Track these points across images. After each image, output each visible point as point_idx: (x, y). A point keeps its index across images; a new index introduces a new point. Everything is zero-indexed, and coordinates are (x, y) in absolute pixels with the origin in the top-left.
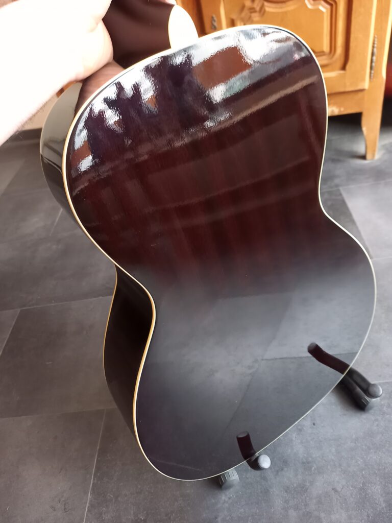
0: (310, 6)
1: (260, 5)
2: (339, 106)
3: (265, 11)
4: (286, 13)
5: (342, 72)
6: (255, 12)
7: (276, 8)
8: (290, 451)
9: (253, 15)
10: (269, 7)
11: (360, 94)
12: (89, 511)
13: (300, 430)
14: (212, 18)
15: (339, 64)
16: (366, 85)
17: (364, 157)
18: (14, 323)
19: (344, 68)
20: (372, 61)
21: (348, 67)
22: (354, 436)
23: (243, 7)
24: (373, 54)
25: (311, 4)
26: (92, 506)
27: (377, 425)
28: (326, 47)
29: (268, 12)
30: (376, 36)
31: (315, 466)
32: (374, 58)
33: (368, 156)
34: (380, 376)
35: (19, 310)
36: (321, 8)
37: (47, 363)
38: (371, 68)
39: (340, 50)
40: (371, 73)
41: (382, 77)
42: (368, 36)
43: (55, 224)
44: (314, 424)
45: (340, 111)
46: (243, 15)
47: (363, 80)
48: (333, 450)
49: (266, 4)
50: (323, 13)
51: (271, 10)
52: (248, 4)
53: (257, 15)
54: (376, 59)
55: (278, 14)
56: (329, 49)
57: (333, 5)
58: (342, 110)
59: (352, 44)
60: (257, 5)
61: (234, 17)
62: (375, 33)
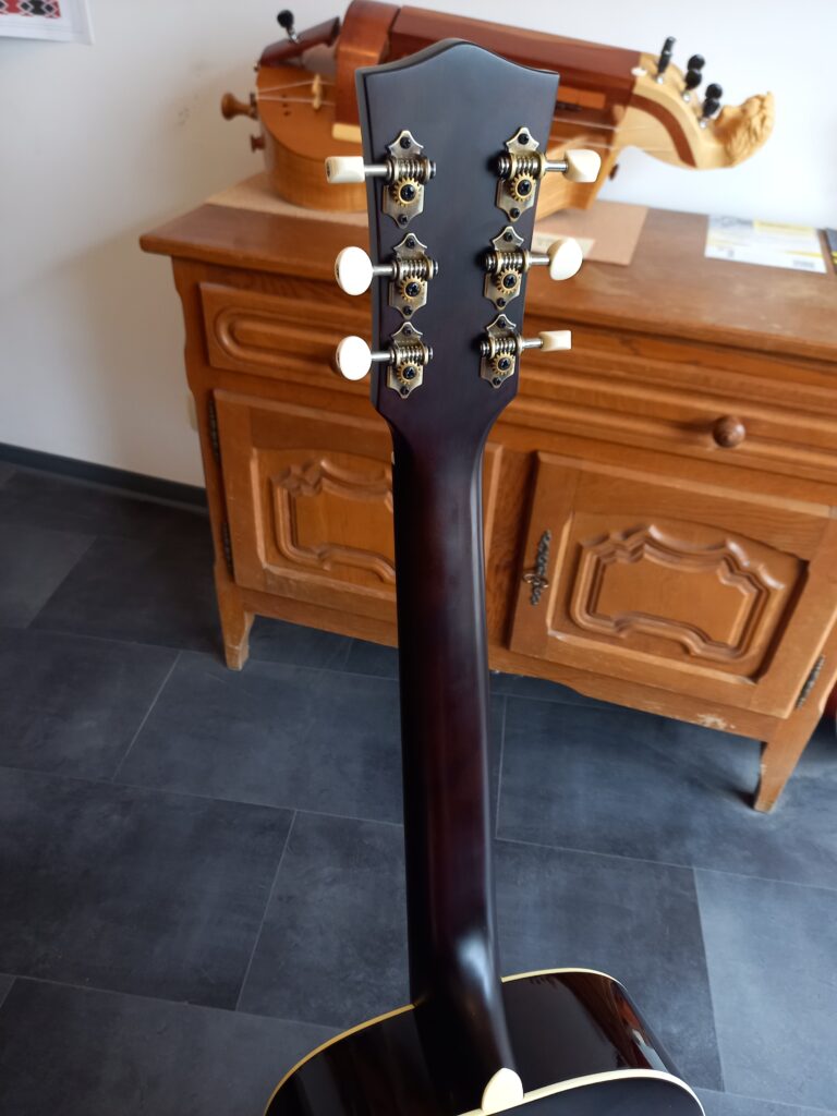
0: (723, 582)
1: (637, 545)
2: (730, 721)
3: (641, 556)
4: (677, 572)
5: (750, 683)
6: (624, 550)
7: (663, 559)
9: (619, 553)
10: (651, 554)
11: (771, 720)
14: (545, 533)
15: (752, 667)
16: (786, 714)
19: (755, 676)
20: (806, 686)
21: (760, 679)
23: (605, 538)
24: (811, 677)
25: (725, 577)
28: (732, 637)
29: (647, 561)
30: (824, 656)
32: (812, 684)
33: (759, 805)
35: (12, 979)
36: (741, 588)
38: (803, 693)
39: (756, 650)
41: (818, 710)
42: (809, 653)
45: (728, 727)
46: (601, 546)
47: (784, 706)
49: (647, 548)
50: (742, 596)
51: (653, 560)
52: (616, 536)
53: (623, 559)
54: (815, 686)
55: (664, 569)
56: (735, 643)
57: (763, 593)
58: (733, 727)
59: (780, 654)
60: (631, 543)
61: (584, 542)
62: (823, 652)
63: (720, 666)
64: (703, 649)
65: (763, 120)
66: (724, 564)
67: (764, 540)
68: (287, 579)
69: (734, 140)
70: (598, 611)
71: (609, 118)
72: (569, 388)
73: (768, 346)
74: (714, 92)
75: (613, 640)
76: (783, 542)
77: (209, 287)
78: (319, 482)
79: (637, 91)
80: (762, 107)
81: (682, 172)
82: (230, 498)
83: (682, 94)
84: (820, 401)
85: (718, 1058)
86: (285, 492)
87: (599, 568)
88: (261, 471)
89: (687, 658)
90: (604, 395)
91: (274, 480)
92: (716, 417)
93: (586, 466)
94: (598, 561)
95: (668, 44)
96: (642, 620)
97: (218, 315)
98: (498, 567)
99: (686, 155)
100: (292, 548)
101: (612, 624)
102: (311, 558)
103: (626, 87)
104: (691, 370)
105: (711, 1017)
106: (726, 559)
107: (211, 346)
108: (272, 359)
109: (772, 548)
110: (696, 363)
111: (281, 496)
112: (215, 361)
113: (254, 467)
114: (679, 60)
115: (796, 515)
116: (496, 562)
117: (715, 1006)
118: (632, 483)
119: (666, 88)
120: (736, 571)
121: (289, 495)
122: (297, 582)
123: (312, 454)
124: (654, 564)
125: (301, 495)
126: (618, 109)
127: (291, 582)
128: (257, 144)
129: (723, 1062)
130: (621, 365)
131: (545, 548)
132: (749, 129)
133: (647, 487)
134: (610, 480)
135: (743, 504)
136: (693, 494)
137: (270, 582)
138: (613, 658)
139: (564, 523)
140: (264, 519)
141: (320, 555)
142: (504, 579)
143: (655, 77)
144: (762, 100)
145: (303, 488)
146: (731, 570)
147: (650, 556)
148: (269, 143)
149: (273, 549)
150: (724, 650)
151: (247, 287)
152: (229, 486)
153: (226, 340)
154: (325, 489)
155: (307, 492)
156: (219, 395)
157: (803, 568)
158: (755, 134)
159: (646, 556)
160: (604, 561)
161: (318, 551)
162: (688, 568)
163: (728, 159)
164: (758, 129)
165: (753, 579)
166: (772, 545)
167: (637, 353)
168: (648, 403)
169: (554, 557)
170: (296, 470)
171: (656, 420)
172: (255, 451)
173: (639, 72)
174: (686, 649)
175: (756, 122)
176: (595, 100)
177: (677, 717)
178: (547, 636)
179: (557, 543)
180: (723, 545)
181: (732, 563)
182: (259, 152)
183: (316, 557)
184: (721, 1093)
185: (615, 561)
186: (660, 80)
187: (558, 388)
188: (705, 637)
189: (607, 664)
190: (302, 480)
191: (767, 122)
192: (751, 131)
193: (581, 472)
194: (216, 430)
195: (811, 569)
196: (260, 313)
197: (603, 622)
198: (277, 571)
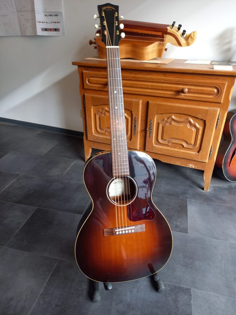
0: (189, 127)
1: (170, 121)
2: (195, 165)
3: (171, 123)
4: (179, 126)
6: (168, 122)
7: (176, 124)
8: (124, 298)
9: (167, 123)
11: (204, 164)
12: (40, 295)
13: (132, 292)
14: (151, 120)
15: (197, 150)
16: (207, 161)
17: (203, 189)
18: (33, 212)
19: (198, 152)
20: (210, 153)
21: (200, 152)
22: (151, 301)
23: (164, 120)
24: (211, 151)
25: (189, 126)
26: (42, 294)
27: (162, 299)
28: (193, 142)
29: (173, 124)
31: (132, 307)
32: (211, 152)
33: (205, 189)
34: (171, 281)
35: (37, 208)
36: (193, 129)
37: (42, 233)
38: (210, 155)
39: (198, 145)
40: (209, 157)
41: (214, 160)
42: (209, 144)
43: (63, 175)
44: (138, 291)
45: (195, 167)
46: (163, 122)
47: (206, 159)
48: (141, 303)
49: (172, 121)
50: (193, 131)
51: (174, 124)
52: (166, 119)
53: (168, 124)
54: (212, 153)
55: (176, 126)
56: (193, 144)
57: (198, 130)
58: (196, 167)
59: (203, 145)
60: (169, 120)
61: (160, 122)
62: (212, 144)
63: (191, 150)
64: (187, 146)
65: (194, 35)
66: (189, 123)
67: (196, 116)
68: (98, 137)
69: (189, 40)
70: (164, 138)
71: (163, 37)
72: (154, 85)
73: (190, 72)
74: (184, 31)
75: (167, 145)
76: (199, 116)
77: (84, 71)
78: (105, 113)
79: (168, 31)
80: (194, 33)
81: (179, 48)
82: (87, 118)
83: (177, 31)
84: (202, 83)
85: (188, 229)
86: (98, 116)
87: (163, 127)
88: (94, 112)
89: (184, 149)
90: (161, 86)
91: (96, 113)
92: (182, 89)
93: (158, 103)
94: (163, 126)
95: (174, 22)
96: (173, 140)
97: (86, 77)
98: (142, 130)
99: (180, 44)
100: (99, 129)
101: (167, 142)
102: (103, 132)
103: (166, 30)
104: (177, 79)
105: (187, 223)
106: (189, 122)
107: (84, 84)
108: (96, 85)
109: (198, 118)
110: (178, 78)
111: (97, 117)
112: (85, 87)
113: (92, 110)
114: (176, 25)
115: (202, 109)
116: (142, 129)
117: (188, 221)
118: (167, 105)
119: (174, 30)
120: (191, 125)
121: (99, 117)
122: (100, 137)
123: (104, 106)
124: (174, 125)
125: (101, 116)
126: (165, 35)
127: (99, 138)
128: (95, 48)
129: (188, 230)
130: (163, 79)
131: (151, 123)
132: (191, 37)
133: (171, 106)
134: (163, 105)
135: (190, 108)
136: (180, 107)
137: (95, 138)
138: (168, 150)
139: (155, 117)
140: (94, 123)
141: (105, 131)
142: (144, 133)
143: (172, 29)
144: (194, 32)
145: (102, 114)
146: (190, 125)
147: (173, 123)
148: (98, 47)
149: (96, 130)
150: (191, 146)
151: (92, 71)
152: (87, 115)
153: (87, 82)
154: (106, 114)
155: (103, 115)
156: (86, 94)
157: (205, 122)
158: (193, 38)
159: (172, 123)
160: (164, 126)
161: (105, 130)
162: (181, 125)
163: (188, 44)
164: (193, 37)
165: (195, 126)
166: (198, 117)
167: (166, 77)
168: (170, 87)
169: (153, 125)
170: (101, 110)
171: (171, 91)
172: (92, 107)
173: (168, 28)
174: (183, 146)
175: (192, 36)
176: (160, 34)
177: (184, 166)
178: (153, 146)
179: (154, 122)
180: (188, 119)
181: (190, 122)
182: (96, 49)
183: (104, 131)
184: (187, 234)
185: (166, 125)
186: (173, 29)
187: (151, 85)
188: (187, 143)
189: (166, 152)
190: (102, 113)
191: (195, 36)
192: (192, 38)
193: (157, 104)
194: (85, 103)
195: (206, 122)
196: (94, 76)
197: (165, 141)
198: (96, 135)
